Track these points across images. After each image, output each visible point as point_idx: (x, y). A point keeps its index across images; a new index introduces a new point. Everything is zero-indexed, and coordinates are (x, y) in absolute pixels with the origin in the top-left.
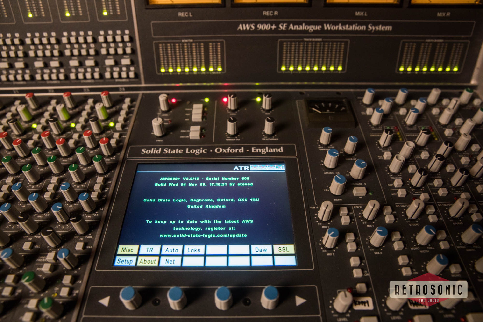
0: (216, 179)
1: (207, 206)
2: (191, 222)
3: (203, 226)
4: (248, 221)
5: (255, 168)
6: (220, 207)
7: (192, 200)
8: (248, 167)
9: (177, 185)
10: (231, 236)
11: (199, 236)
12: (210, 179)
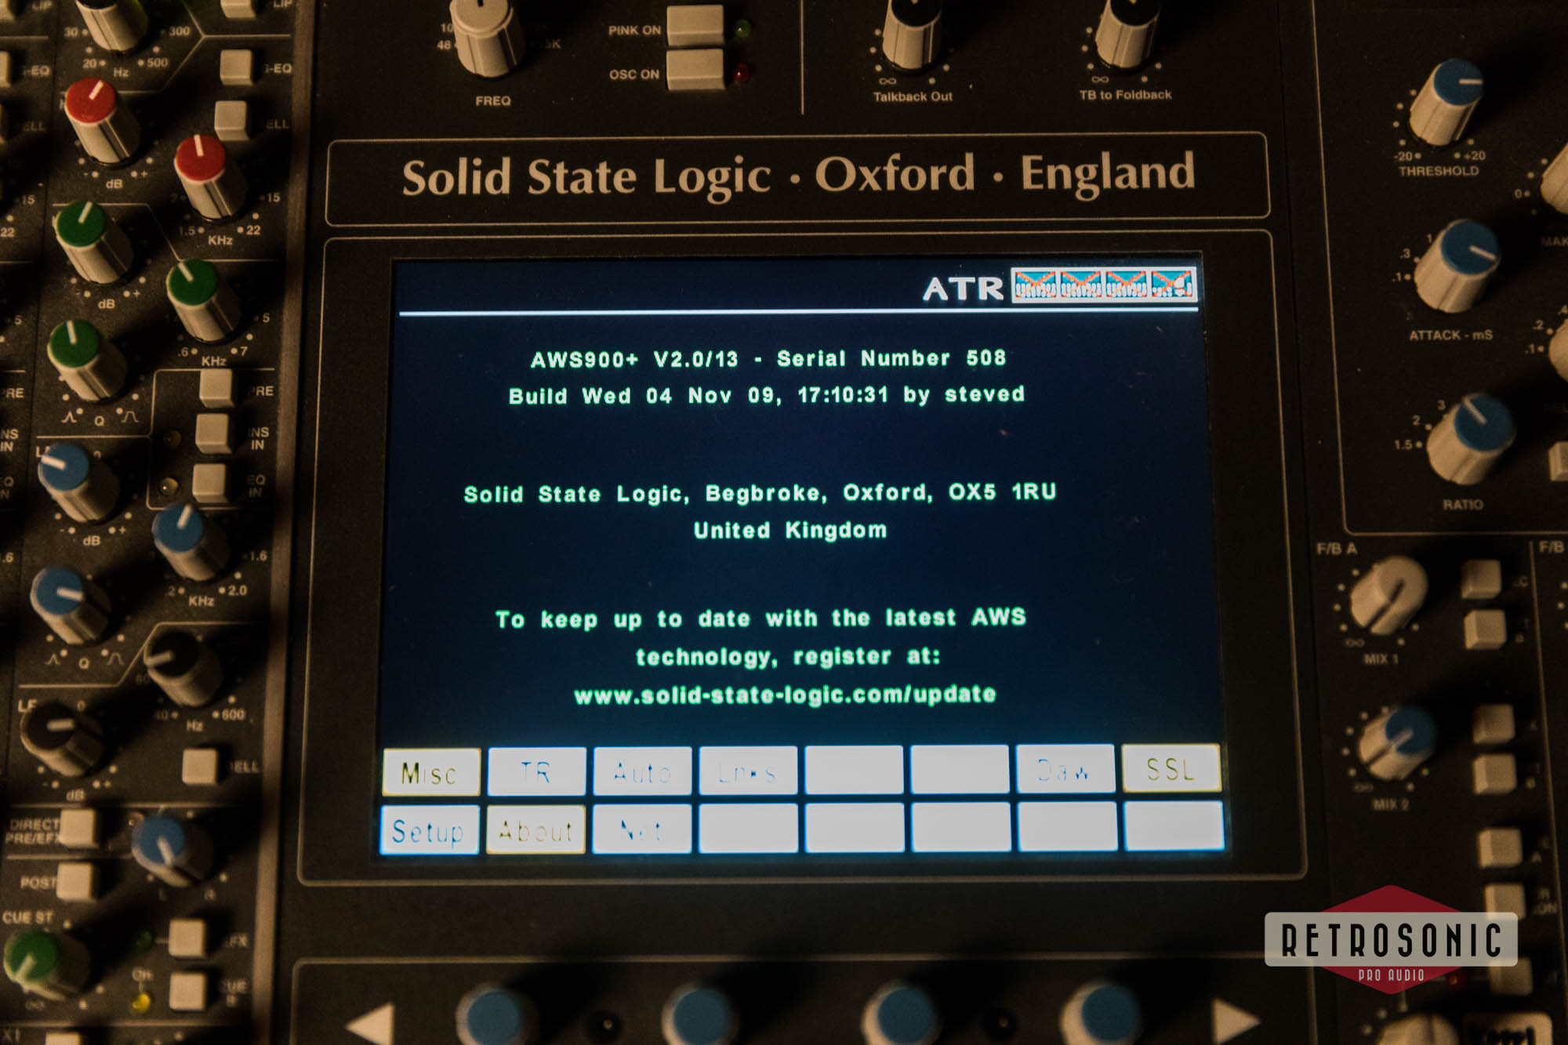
0: (831, 360)
1: (791, 529)
2: (719, 620)
3: (783, 642)
4: (999, 616)
6: (859, 531)
7: (712, 493)
8: (998, 282)
9: (626, 397)
10: (920, 697)
11: (768, 696)
12: (798, 360)
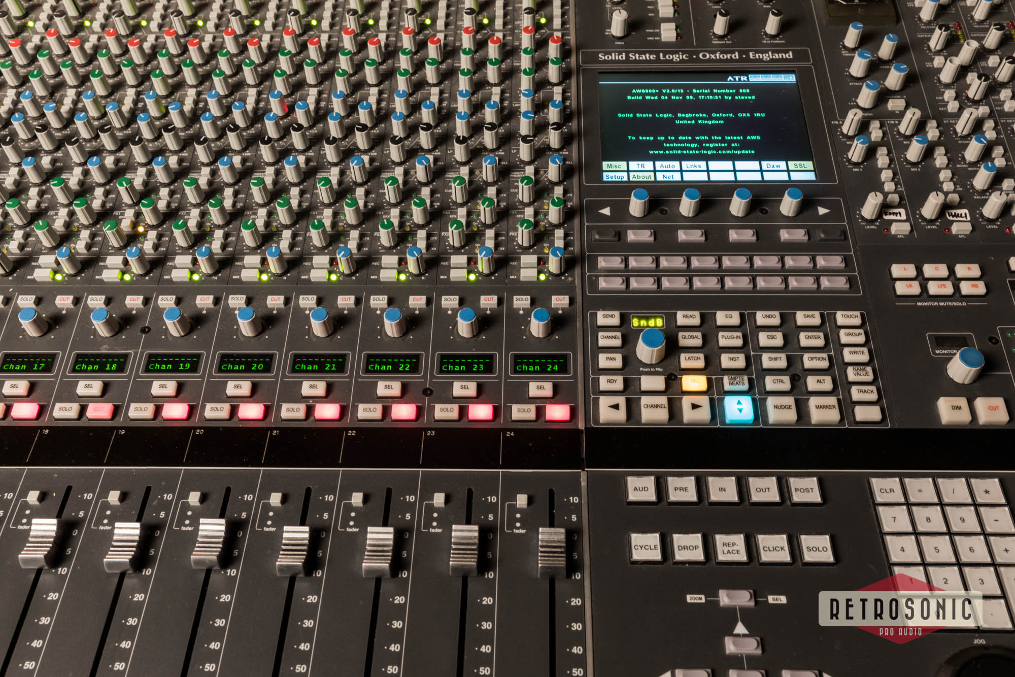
0: (706, 91)
1: (700, 122)
2: (684, 138)
3: (700, 142)
4: (753, 138)
5: (755, 79)
6: (717, 122)
7: (679, 115)
8: (746, 77)
9: (656, 98)
10: (736, 152)
11: (697, 152)
12: (698, 91)
